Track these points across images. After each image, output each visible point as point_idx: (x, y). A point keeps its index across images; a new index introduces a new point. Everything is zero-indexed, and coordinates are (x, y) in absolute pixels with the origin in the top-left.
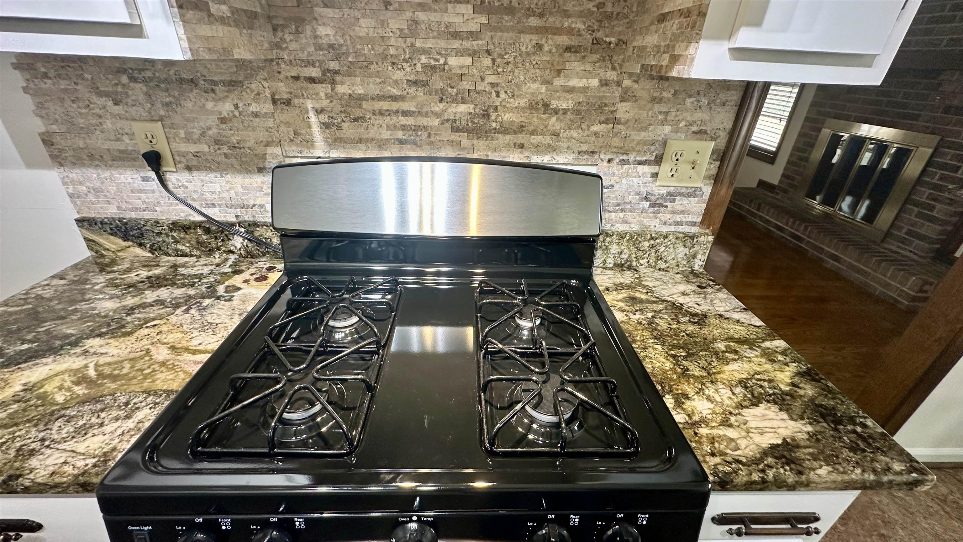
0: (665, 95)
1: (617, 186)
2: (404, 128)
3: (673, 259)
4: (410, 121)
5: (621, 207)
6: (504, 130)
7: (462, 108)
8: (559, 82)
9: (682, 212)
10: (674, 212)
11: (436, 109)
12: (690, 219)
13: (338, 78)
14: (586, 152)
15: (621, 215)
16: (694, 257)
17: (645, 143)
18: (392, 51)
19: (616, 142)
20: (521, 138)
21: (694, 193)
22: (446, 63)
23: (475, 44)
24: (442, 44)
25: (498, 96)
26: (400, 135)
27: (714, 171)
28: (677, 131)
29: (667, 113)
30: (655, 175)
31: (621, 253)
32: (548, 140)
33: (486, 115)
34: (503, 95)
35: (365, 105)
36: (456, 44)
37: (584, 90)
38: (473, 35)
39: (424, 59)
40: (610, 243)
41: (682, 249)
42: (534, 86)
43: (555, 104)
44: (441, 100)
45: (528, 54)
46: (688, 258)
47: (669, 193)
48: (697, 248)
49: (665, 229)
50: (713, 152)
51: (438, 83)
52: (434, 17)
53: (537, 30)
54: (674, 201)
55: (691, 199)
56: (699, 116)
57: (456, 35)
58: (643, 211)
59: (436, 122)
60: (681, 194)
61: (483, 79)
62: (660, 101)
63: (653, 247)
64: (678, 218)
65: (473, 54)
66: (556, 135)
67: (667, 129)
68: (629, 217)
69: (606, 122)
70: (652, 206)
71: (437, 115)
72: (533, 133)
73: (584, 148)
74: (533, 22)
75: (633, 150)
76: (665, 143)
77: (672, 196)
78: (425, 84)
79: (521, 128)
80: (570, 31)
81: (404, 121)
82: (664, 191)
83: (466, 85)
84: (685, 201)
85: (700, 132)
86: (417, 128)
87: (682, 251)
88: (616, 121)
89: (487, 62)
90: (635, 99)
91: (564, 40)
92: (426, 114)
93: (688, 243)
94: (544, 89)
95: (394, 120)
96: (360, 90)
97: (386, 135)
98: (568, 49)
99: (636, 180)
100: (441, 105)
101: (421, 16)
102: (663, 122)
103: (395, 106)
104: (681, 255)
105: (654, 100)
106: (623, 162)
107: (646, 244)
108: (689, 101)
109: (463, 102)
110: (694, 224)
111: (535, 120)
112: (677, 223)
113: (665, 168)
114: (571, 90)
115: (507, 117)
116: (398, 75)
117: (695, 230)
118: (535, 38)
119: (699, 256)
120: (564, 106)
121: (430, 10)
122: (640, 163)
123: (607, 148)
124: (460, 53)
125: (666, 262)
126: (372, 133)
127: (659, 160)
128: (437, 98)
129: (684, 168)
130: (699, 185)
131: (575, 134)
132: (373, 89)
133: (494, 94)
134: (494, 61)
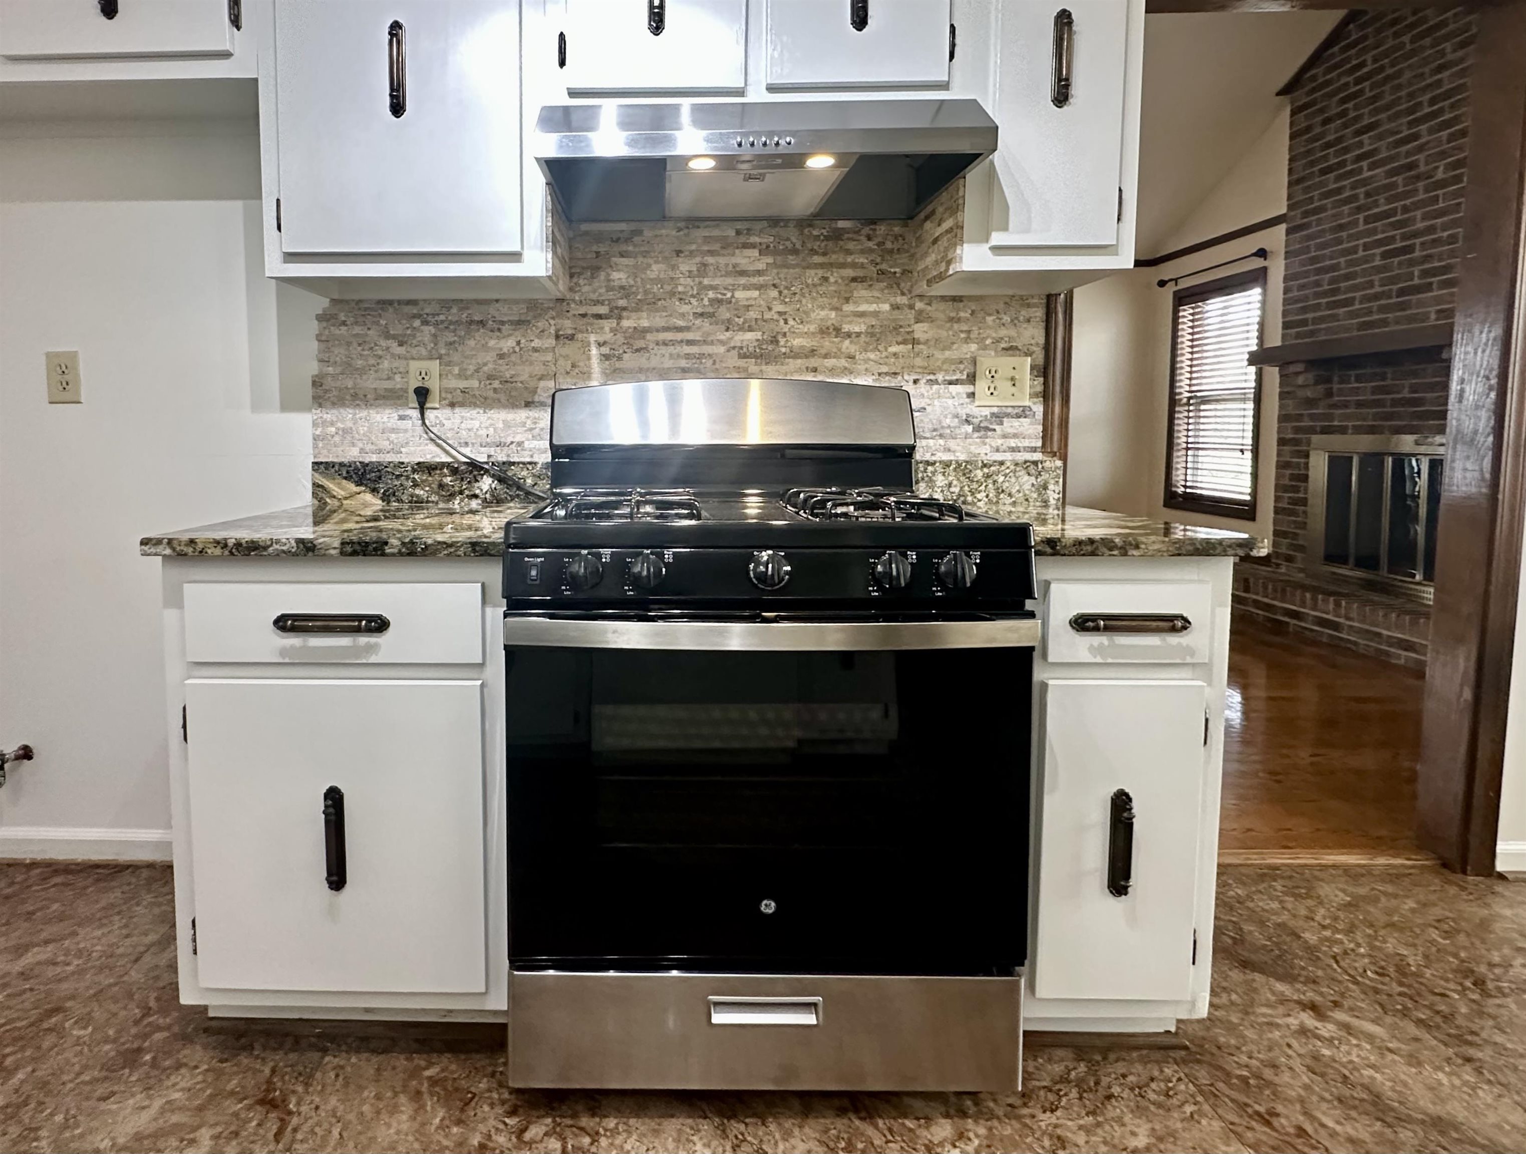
0: (962, 314)
1: (929, 409)
2: (688, 356)
3: (1019, 491)
4: (694, 350)
5: (939, 432)
6: (794, 354)
7: (750, 336)
8: (848, 308)
9: (1015, 436)
10: (1005, 436)
11: (722, 337)
12: (1026, 443)
13: (625, 314)
14: (886, 374)
15: (942, 442)
16: (1045, 488)
17: (951, 361)
18: (680, 289)
19: (918, 361)
20: (813, 362)
21: (1023, 413)
22: (733, 296)
23: (761, 280)
24: (729, 281)
25: (786, 322)
26: (683, 363)
27: (1040, 388)
28: (985, 348)
29: (969, 332)
30: (972, 395)
31: (950, 485)
32: (843, 362)
33: (774, 341)
34: (791, 322)
35: (649, 336)
36: (743, 281)
37: (876, 314)
38: (759, 273)
39: (711, 294)
40: (934, 473)
41: (1026, 477)
42: (823, 313)
43: (846, 328)
44: (727, 329)
45: (814, 285)
46: (1038, 489)
47: (993, 414)
48: (1045, 476)
49: (999, 457)
50: (1032, 368)
51: (724, 313)
52: (722, 261)
53: (821, 266)
54: (1001, 423)
55: (1022, 420)
56: (1003, 332)
57: (743, 273)
58: (967, 436)
59: (722, 349)
60: (1008, 415)
61: (770, 309)
62: (959, 320)
63: (988, 476)
64: (1013, 443)
65: (759, 287)
66: (852, 357)
67: (973, 347)
68: (952, 444)
69: (904, 342)
70: (977, 429)
71: (722, 342)
72: (826, 356)
73: (885, 369)
74: (817, 259)
75: (940, 369)
76: (974, 362)
77: (999, 417)
78: (712, 315)
79: (813, 352)
80: (854, 265)
81: (688, 349)
82: (986, 412)
83: (752, 314)
84: (1016, 423)
85: (1011, 348)
86: (702, 356)
87: (1027, 481)
88: (915, 342)
89: (774, 293)
90: (931, 320)
91: (849, 273)
92: (712, 343)
93: (1032, 469)
94: (833, 314)
95: (678, 349)
96: (645, 323)
97: (668, 363)
98: (854, 280)
99: (950, 402)
100: (728, 334)
101: (710, 260)
102: (967, 340)
103: (679, 336)
104: (1027, 487)
105: (951, 320)
106: (931, 382)
107: (979, 474)
108: (989, 319)
109: (750, 329)
110: (1034, 450)
111: (828, 344)
112: (1013, 450)
113: (982, 386)
114: (862, 314)
115: (797, 342)
116: (685, 308)
117: (1037, 456)
118: (820, 272)
119: (1051, 487)
120: (857, 329)
121: (719, 255)
122: (951, 383)
123: (911, 368)
124: (746, 288)
125: (1010, 495)
126: (655, 362)
127: (972, 379)
128: (723, 327)
129: (1005, 386)
130: (1027, 403)
131: (872, 356)
132: (659, 321)
133: (782, 322)
134: (780, 293)
